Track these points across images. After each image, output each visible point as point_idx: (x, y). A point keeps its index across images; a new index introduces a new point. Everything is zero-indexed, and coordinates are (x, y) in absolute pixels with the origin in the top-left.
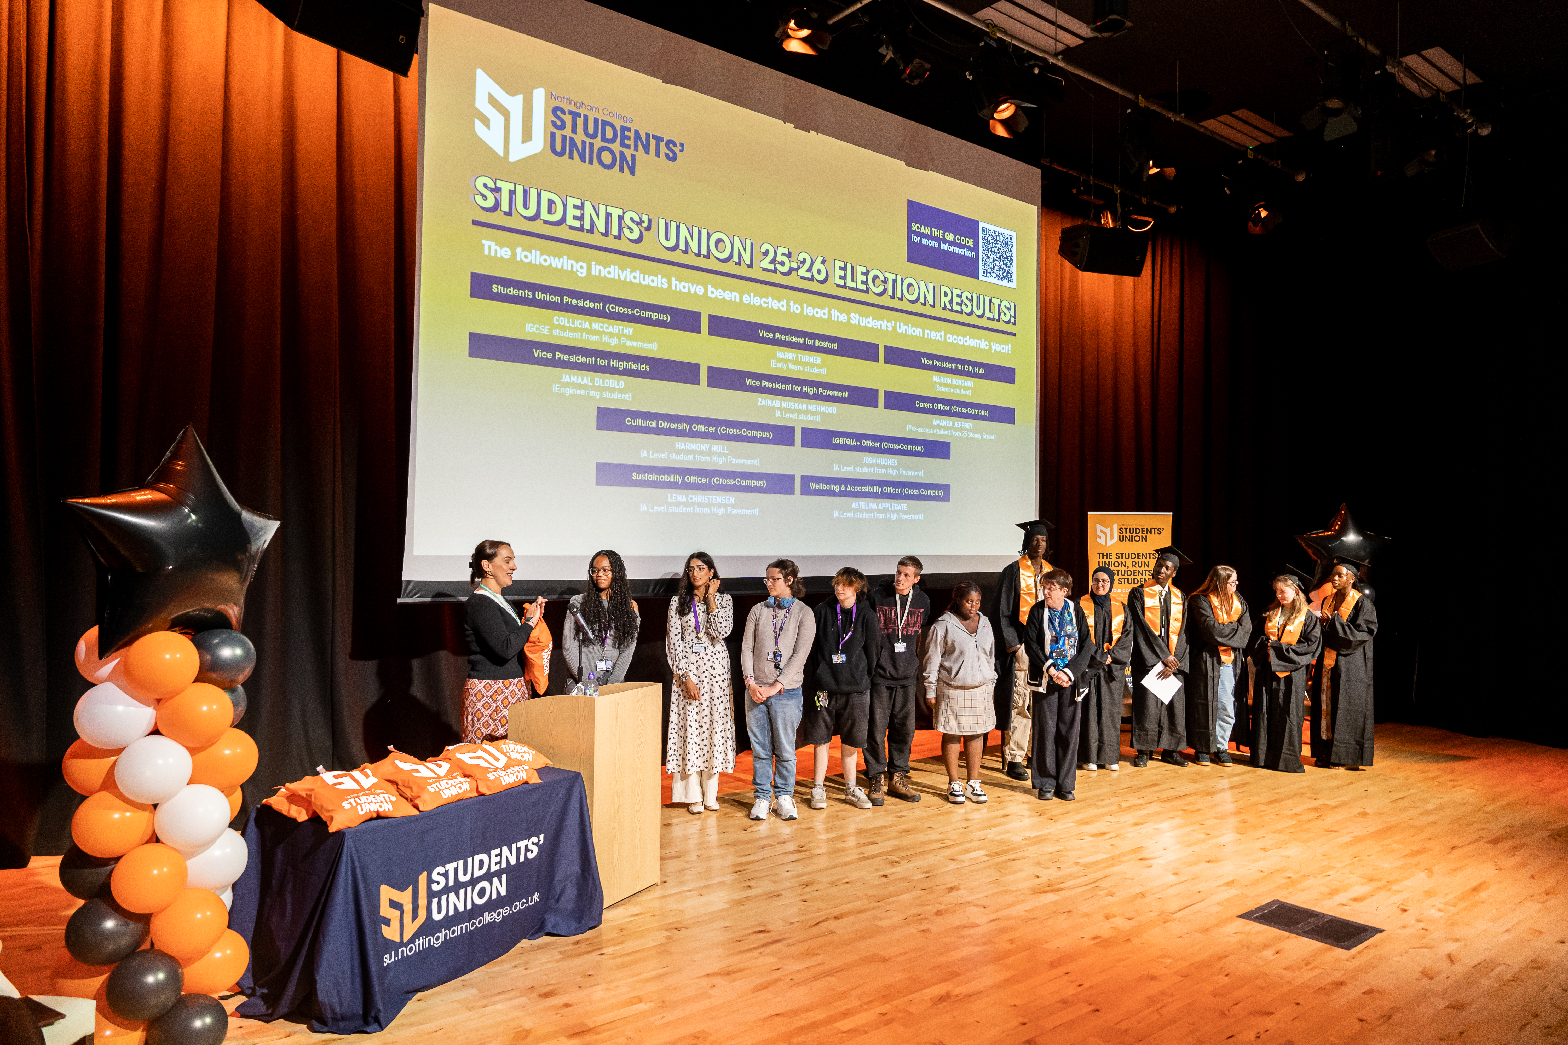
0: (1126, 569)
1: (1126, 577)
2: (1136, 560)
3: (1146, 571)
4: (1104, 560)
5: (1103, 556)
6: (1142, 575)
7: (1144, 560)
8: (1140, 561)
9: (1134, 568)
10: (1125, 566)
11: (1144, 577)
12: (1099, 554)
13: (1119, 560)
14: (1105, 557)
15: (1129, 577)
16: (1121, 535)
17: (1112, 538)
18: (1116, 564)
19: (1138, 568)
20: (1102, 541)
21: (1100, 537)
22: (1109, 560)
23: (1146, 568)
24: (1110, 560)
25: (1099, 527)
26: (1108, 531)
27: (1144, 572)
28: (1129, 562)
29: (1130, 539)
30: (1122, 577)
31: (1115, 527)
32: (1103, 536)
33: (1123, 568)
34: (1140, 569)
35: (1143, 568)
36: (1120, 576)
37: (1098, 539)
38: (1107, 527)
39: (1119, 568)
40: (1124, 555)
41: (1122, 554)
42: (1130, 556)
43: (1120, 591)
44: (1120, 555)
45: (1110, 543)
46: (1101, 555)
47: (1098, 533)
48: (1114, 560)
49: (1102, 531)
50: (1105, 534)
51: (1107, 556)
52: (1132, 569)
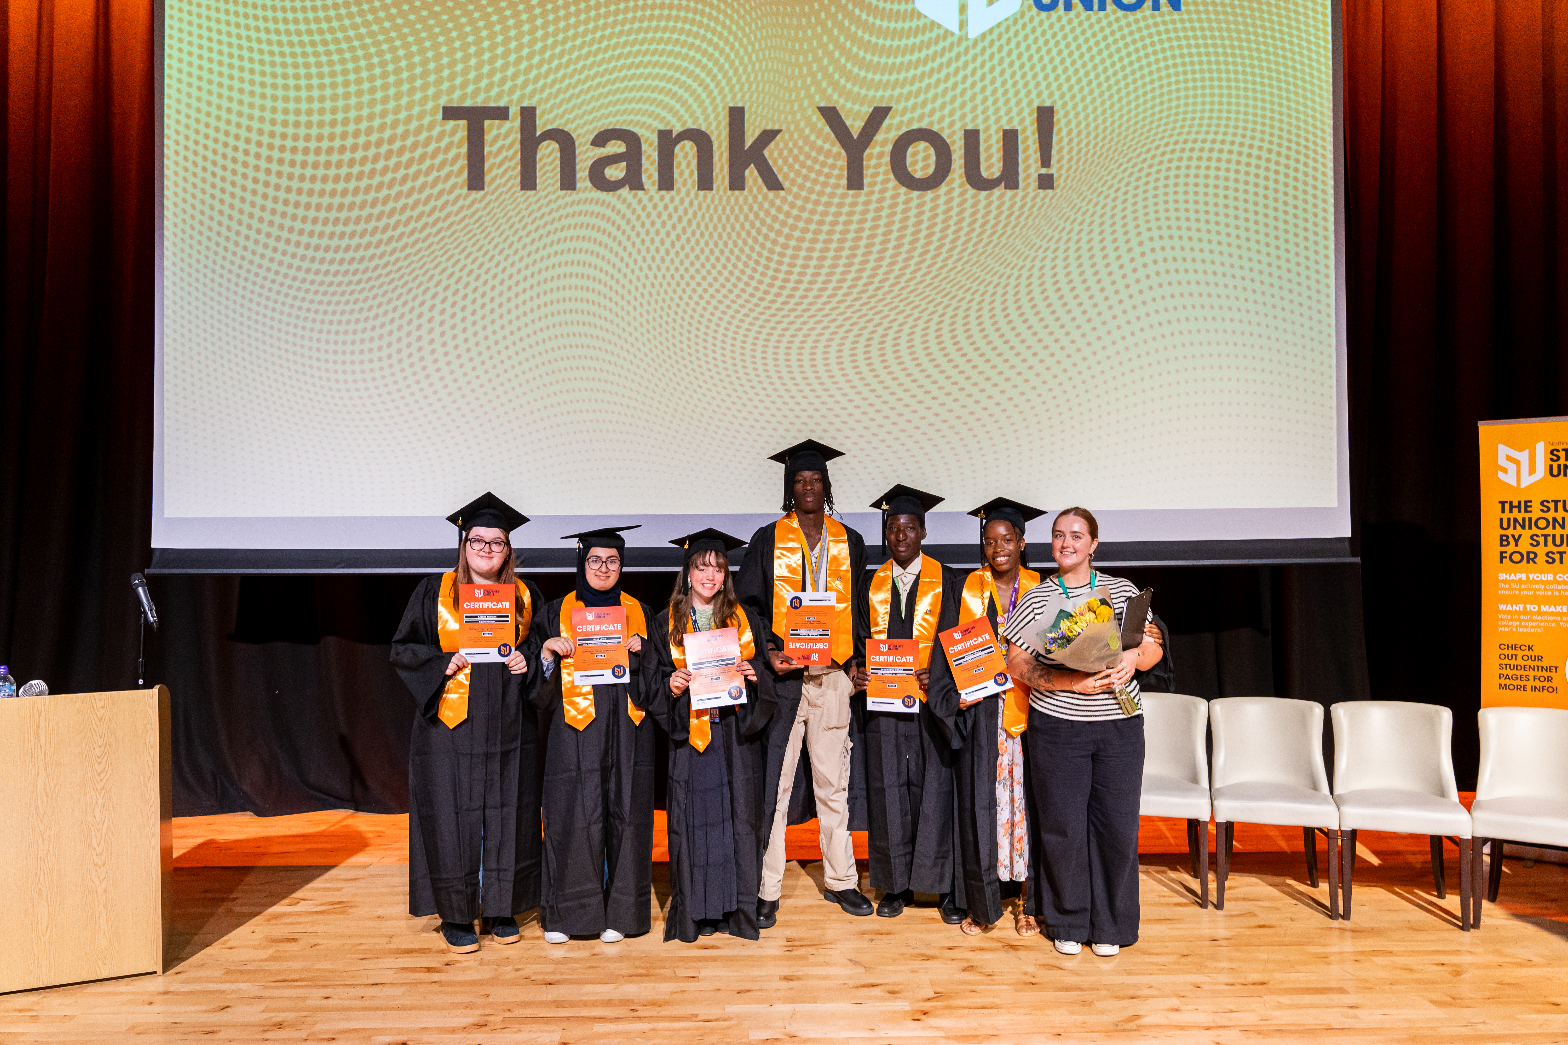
4: (1512, 516)
5: (1511, 507)
12: (1503, 503)
13: (1550, 516)
14: (1515, 510)
16: (1555, 465)
17: (1532, 470)
18: (1542, 523)
20: (1509, 478)
21: (1505, 471)
22: (1523, 514)
24: (1527, 516)
25: (1503, 450)
26: (1523, 457)
30: (1555, 549)
31: (1540, 448)
32: (1512, 467)
33: (1559, 531)
36: (1551, 547)
37: (1501, 475)
38: (1520, 450)
39: (1549, 531)
40: (1560, 505)
41: (1556, 502)
43: (1550, 577)
44: (1552, 506)
45: (1527, 480)
46: (1507, 506)
47: (1502, 461)
48: (1536, 513)
49: (1509, 458)
50: (1517, 463)
51: (1519, 507)
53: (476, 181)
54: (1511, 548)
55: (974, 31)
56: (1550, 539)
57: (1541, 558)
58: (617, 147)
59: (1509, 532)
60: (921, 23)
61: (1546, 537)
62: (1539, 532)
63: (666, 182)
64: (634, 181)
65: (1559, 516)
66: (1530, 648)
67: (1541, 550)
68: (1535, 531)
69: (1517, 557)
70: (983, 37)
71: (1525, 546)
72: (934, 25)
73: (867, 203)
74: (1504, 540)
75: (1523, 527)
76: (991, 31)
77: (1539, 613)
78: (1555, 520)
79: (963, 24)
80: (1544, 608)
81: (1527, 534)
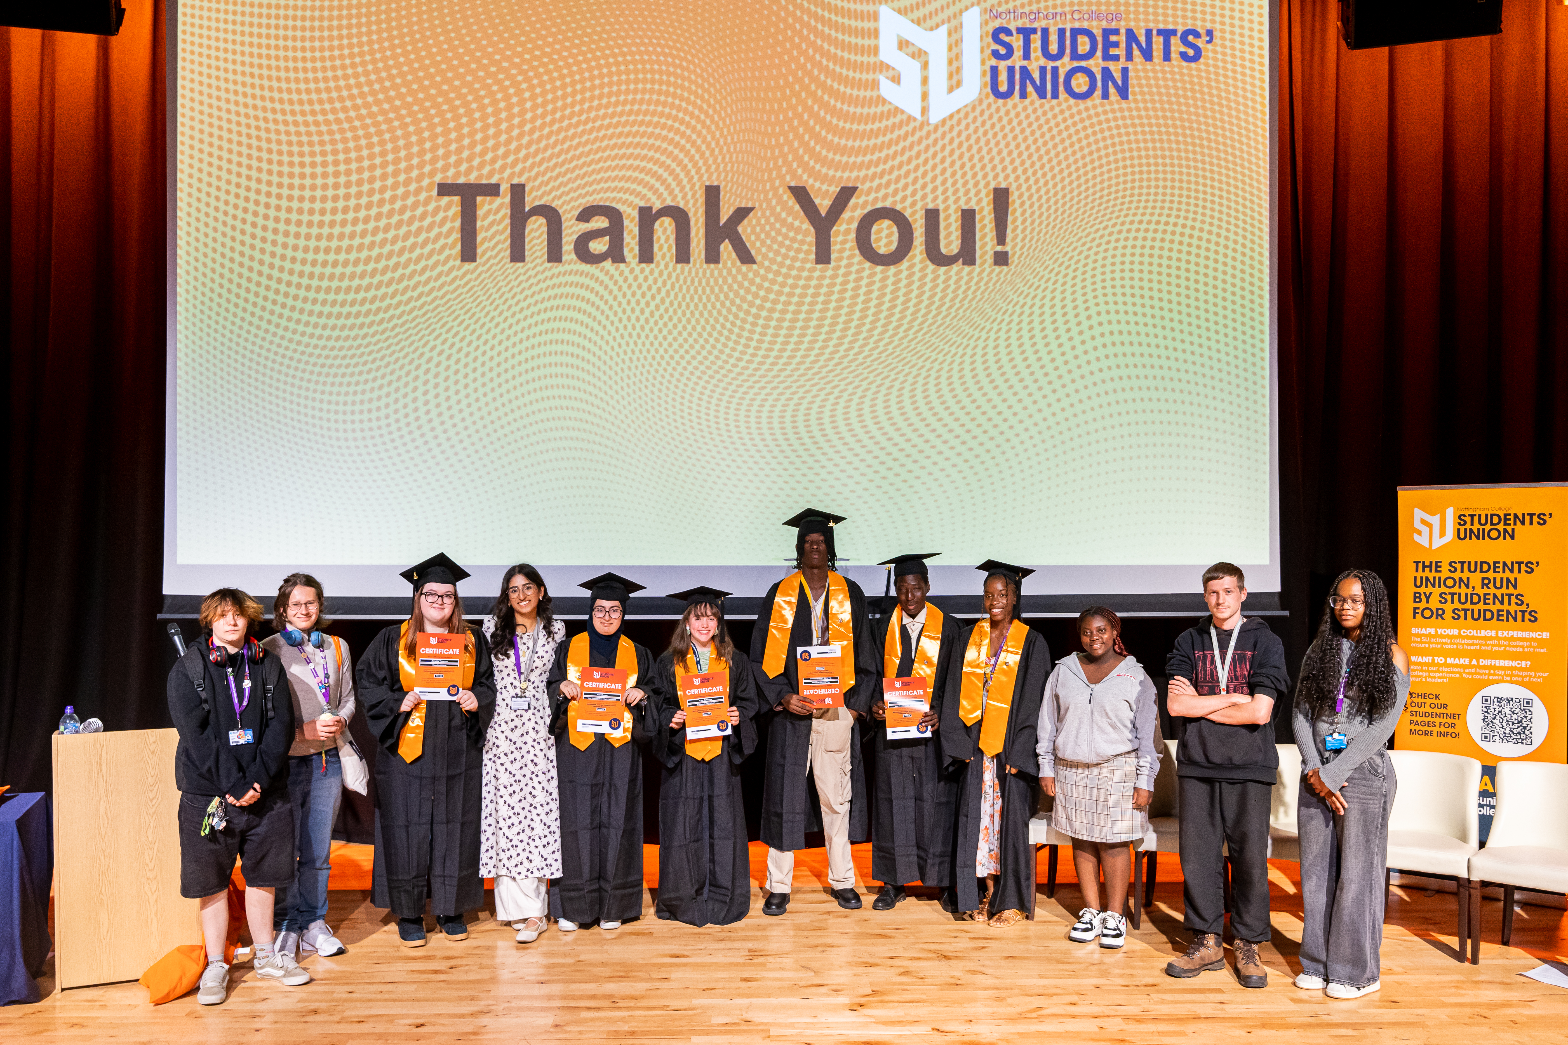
0: (1469, 591)
1: (1468, 606)
2: (1491, 575)
3: (1510, 595)
4: (1424, 575)
5: (1424, 567)
6: (1502, 603)
7: (1508, 574)
8: (1498, 576)
9: (1486, 590)
10: (1467, 586)
11: (1506, 607)
12: (1417, 563)
13: (1456, 576)
14: (1427, 570)
15: (1476, 608)
16: (1462, 529)
17: (1442, 534)
18: (1450, 583)
19: (1493, 591)
20: (1423, 540)
21: (1419, 533)
22: (1434, 574)
23: (1511, 590)
24: (1437, 575)
25: (1419, 514)
26: (1435, 520)
27: (1506, 598)
28: (1476, 579)
29: (1479, 536)
30: (1461, 607)
31: (1450, 513)
32: (1425, 530)
33: (1464, 590)
34: (1499, 593)
35: (1504, 590)
36: (1457, 605)
37: (1416, 537)
38: (1433, 514)
39: (1456, 590)
40: (1466, 566)
41: (1462, 563)
42: (1480, 566)
43: (1455, 632)
44: (1458, 566)
45: (1437, 543)
46: (1420, 566)
47: (1417, 524)
48: (1445, 573)
49: (1423, 522)
50: (1430, 526)
51: (1430, 567)
52: (1482, 592)
53: (469, 253)
54: (1423, 605)
55: (935, 117)
56: (1456, 597)
57: (1448, 615)
58: (600, 223)
59: (1422, 590)
60: (886, 108)
61: (1453, 594)
62: (1447, 591)
63: (646, 255)
64: (616, 254)
65: (1464, 577)
66: (1437, 697)
67: (1448, 607)
68: (1443, 589)
69: (1427, 613)
70: (944, 122)
71: (1434, 603)
72: (897, 110)
73: (834, 277)
74: (1417, 597)
75: (1433, 586)
76: (951, 116)
77: (1446, 665)
78: (1461, 579)
79: (925, 110)
80: (1450, 661)
81: (1436, 591)
